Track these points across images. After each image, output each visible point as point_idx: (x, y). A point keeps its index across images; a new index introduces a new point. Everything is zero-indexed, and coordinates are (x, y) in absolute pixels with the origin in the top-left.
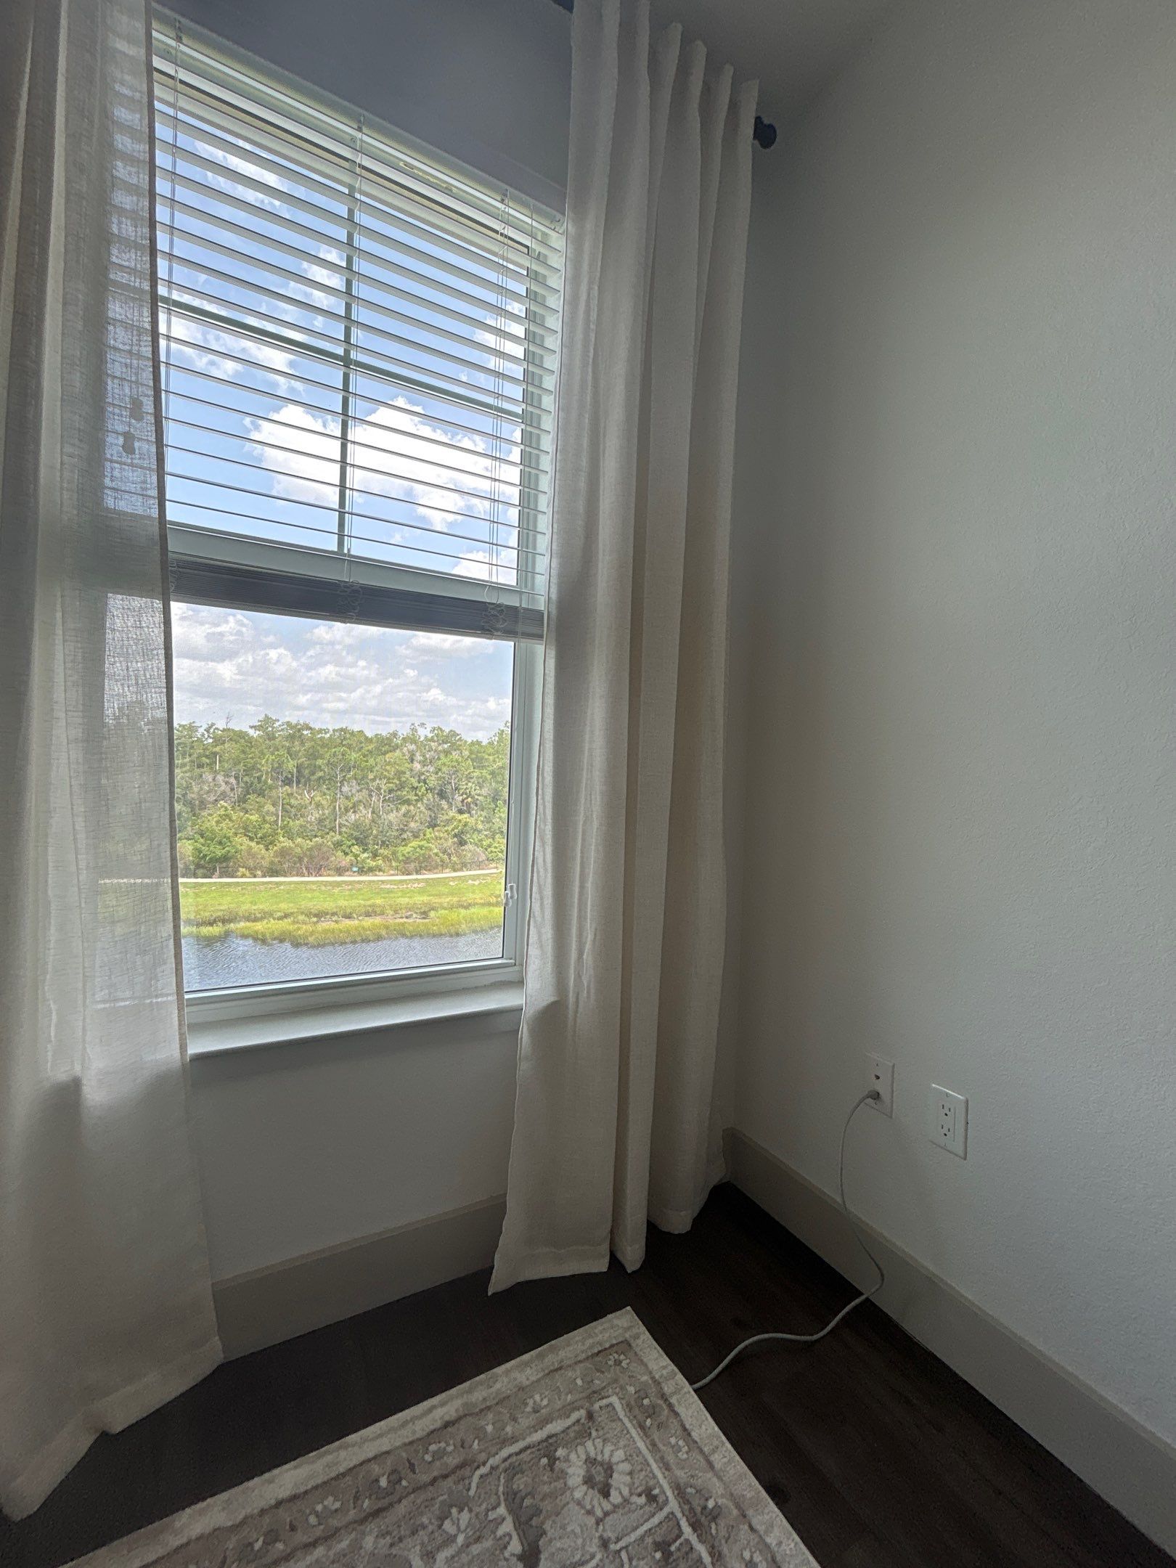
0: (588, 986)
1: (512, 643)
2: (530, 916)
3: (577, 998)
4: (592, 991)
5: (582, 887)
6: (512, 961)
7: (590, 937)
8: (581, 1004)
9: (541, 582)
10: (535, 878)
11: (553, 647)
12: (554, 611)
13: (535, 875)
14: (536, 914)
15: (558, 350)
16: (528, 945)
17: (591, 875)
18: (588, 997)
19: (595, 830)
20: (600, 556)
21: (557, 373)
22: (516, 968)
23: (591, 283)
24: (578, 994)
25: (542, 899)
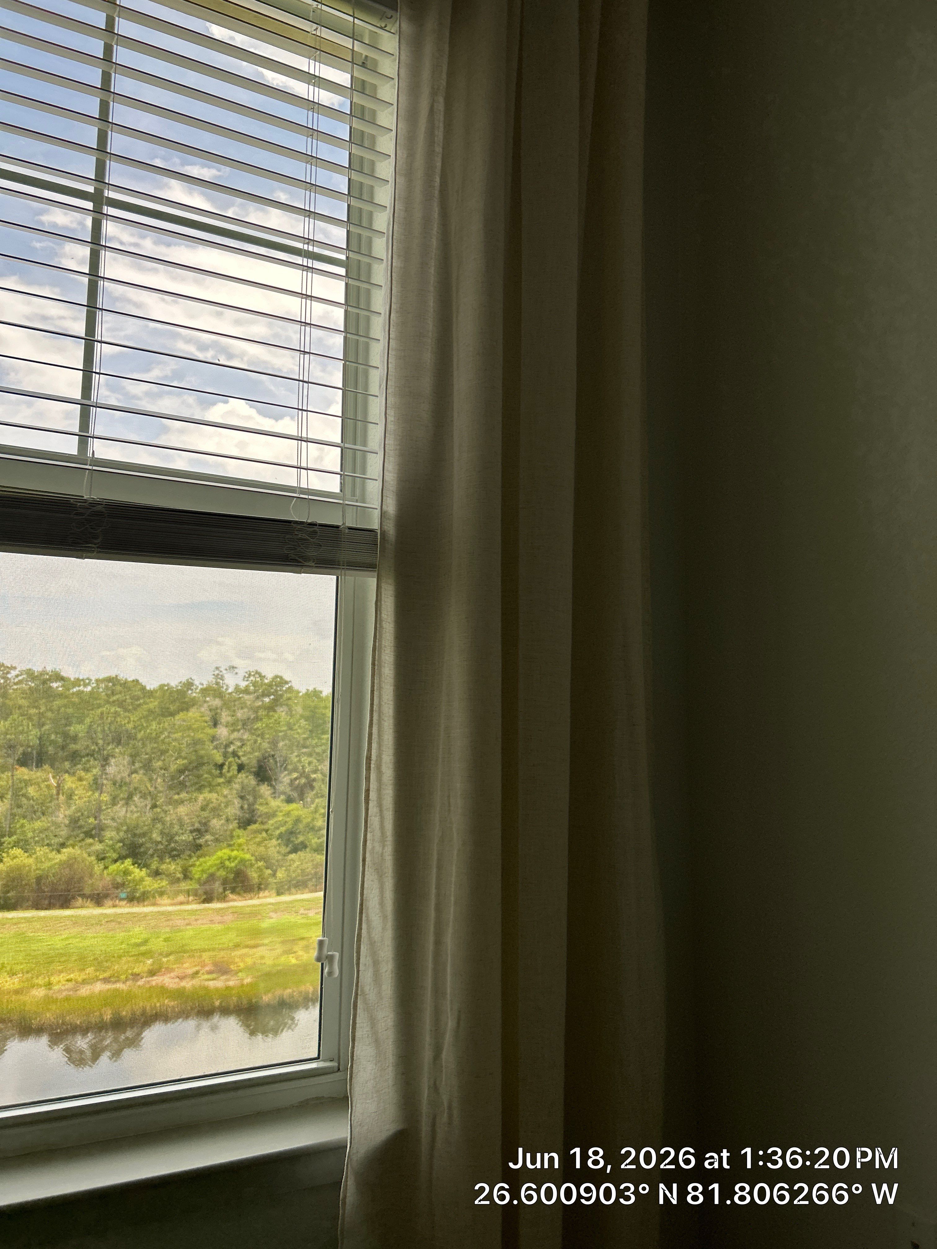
0: (450, 1107)
1: (335, 577)
2: (357, 994)
3: (434, 1125)
4: (455, 1112)
5: (438, 943)
6: (334, 1064)
7: (450, 1024)
8: (440, 1135)
9: (373, 488)
10: (364, 931)
11: (391, 581)
12: (391, 529)
13: (364, 926)
14: (367, 989)
15: (391, 180)
16: (354, 1040)
17: (451, 924)
18: (450, 1123)
19: (455, 852)
20: (456, 454)
21: (389, 210)
22: (337, 1076)
23: (434, 93)
24: (434, 1118)
25: (376, 963)
